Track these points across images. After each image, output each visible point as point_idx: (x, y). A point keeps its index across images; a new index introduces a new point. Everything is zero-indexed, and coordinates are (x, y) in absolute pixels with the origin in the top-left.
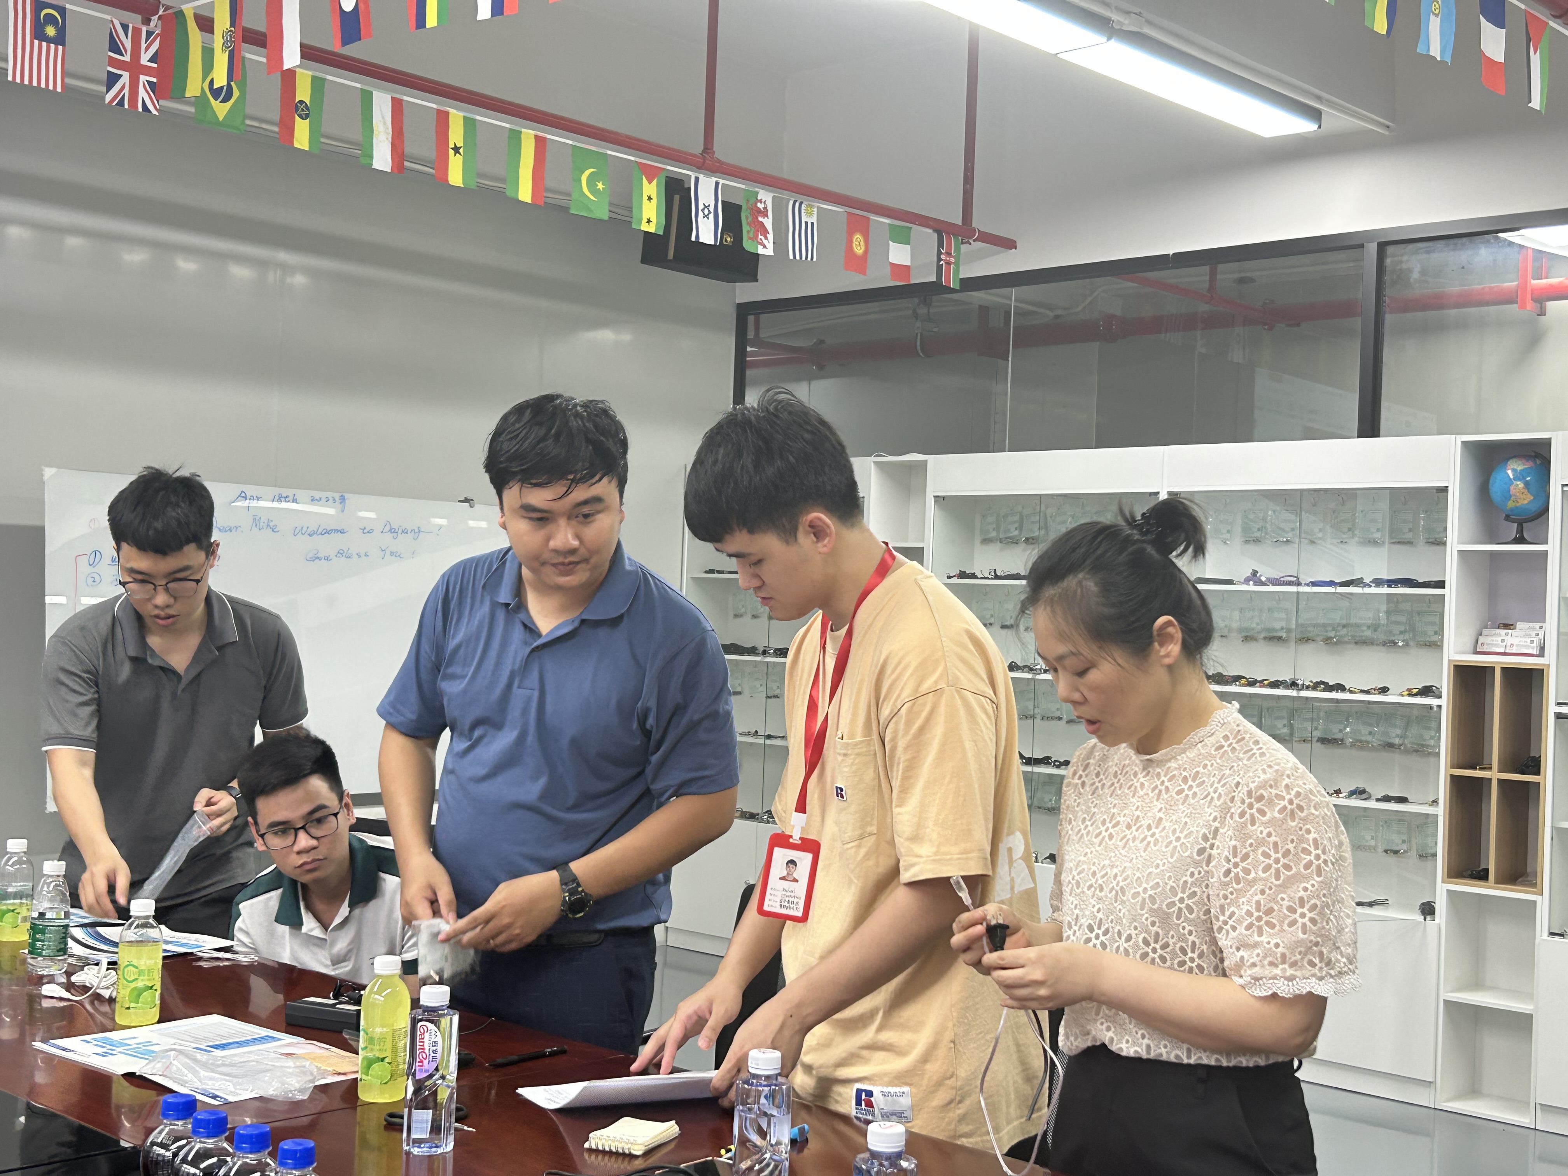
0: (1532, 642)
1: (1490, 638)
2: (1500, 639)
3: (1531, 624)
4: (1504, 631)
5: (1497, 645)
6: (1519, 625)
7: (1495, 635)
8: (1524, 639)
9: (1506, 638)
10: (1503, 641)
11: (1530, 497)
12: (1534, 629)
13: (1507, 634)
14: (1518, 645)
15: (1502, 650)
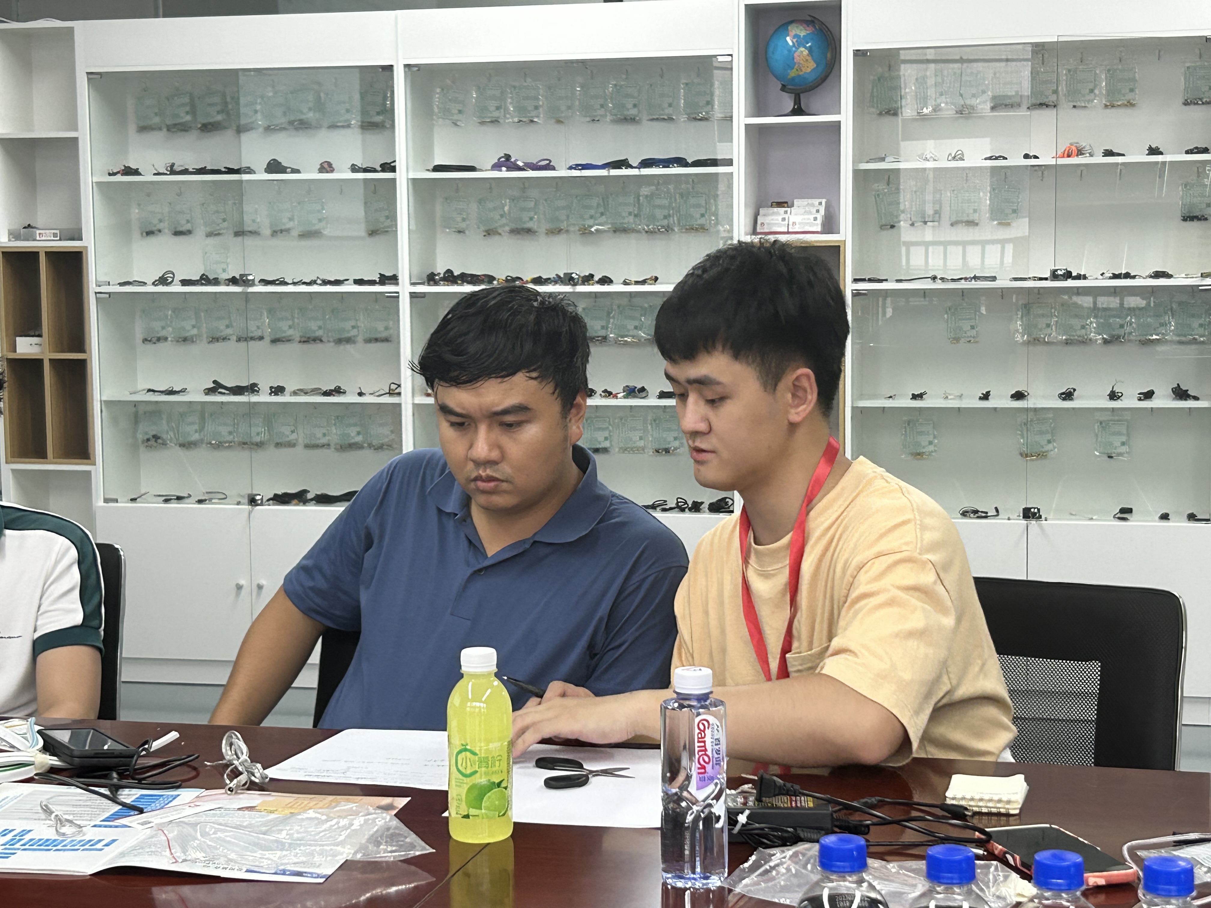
0: (815, 219)
1: (770, 218)
2: (780, 218)
3: (810, 201)
4: (782, 210)
5: (779, 225)
6: (796, 202)
7: (774, 214)
8: (806, 217)
9: (786, 216)
10: (784, 219)
11: (812, 65)
12: (813, 205)
13: (786, 212)
14: (800, 223)
15: (785, 229)
